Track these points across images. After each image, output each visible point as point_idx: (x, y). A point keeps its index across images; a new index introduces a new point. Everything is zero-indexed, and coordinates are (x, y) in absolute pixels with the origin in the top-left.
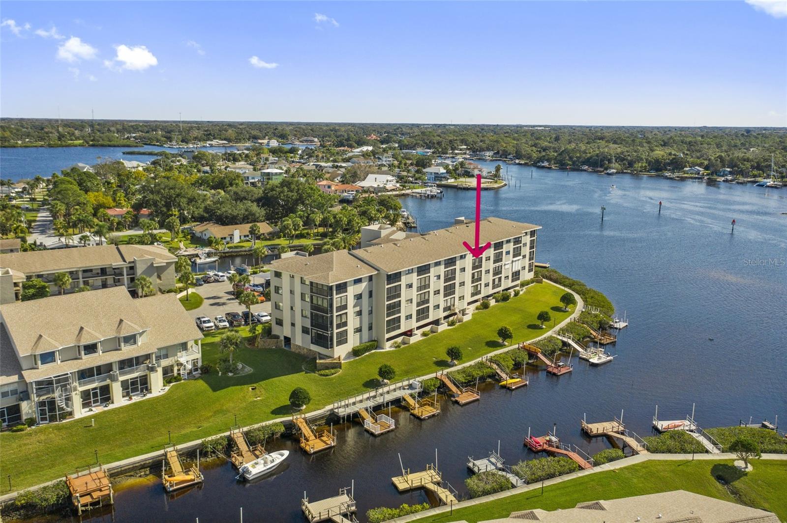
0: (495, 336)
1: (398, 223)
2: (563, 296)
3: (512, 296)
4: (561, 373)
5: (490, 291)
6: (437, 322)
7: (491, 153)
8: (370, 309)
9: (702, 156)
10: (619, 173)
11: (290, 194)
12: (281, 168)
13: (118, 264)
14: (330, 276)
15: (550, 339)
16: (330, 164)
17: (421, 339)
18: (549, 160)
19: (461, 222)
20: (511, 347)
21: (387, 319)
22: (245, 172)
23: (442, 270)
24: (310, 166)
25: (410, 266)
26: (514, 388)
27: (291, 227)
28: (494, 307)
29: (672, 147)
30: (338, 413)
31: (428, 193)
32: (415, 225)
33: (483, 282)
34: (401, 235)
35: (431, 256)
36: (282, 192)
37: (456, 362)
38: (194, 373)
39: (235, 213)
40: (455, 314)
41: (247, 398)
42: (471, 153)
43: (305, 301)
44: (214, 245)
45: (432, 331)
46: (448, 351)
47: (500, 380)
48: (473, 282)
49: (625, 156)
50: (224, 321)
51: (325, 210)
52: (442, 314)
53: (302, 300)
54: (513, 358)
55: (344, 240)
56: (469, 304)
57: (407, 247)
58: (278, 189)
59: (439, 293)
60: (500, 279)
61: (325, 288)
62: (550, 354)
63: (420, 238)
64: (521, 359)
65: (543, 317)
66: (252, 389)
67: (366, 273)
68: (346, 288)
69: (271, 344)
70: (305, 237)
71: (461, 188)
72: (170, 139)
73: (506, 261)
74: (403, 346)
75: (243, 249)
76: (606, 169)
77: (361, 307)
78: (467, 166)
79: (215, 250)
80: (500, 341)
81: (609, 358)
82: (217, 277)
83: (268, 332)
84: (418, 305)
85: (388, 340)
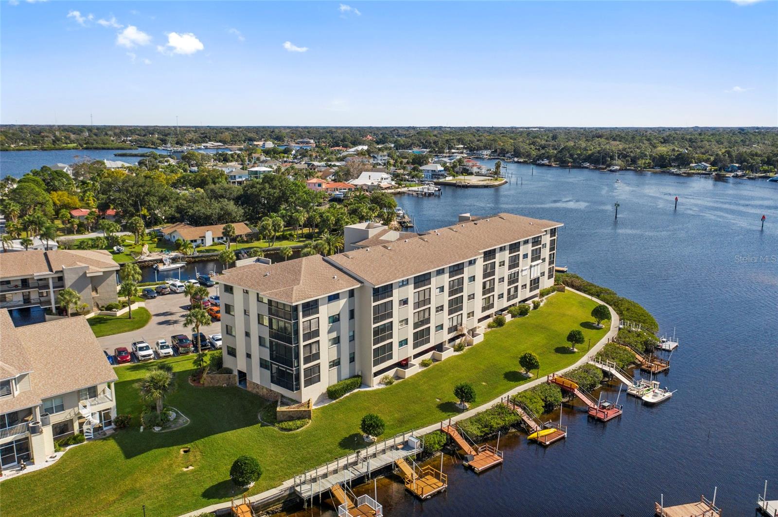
0: (515, 365)
1: (392, 223)
2: (595, 309)
3: (531, 309)
4: (609, 418)
5: (506, 304)
6: (439, 348)
7: (489, 152)
8: (351, 334)
9: (707, 152)
10: (622, 170)
11: (272, 191)
12: (271, 167)
13: (41, 274)
14: (294, 291)
15: (586, 369)
16: (323, 163)
17: (420, 370)
18: (548, 158)
19: (466, 219)
20: (537, 381)
21: (374, 347)
22: (232, 171)
23: (445, 280)
24: (302, 165)
25: (404, 276)
26: (548, 443)
27: (270, 228)
28: (511, 323)
29: (673, 143)
30: (301, 494)
31: (426, 190)
32: (412, 225)
33: (496, 293)
34: (392, 235)
35: (432, 262)
36: (264, 189)
37: (467, 405)
38: (105, 429)
39: (209, 212)
40: (463, 335)
41: (174, 467)
42: (468, 152)
43: (263, 325)
44: (182, 248)
45: (434, 359)
46: (457, 391)
47: (527, 430)
48: (484, 294)
49: (628, 153)
50: (168, 347)
51: (311, 208)
52: (445, 336)
53: (259, 323)
54: (543, 397)
55: (328, 241)
56: (480, 320)
57: (400, 250)
58: (258, 186)
59: (442, 310)
60: (516, 288)
61: (288, 309)
62: (589, 390)
63: (417, 239)
64: (553, 399)
65: (575, 338)
66: (185, 452)
67: (344, 286)
68: (317, 307)
69: (220, 380)
70: (287, 239)
71: (459, 186)
72: (164, 142)
73: (523, 266)
74: (396, 382)
75: (216, 253)
76: (609, 166)
77: (339, 332)
78: (465, 164)
79: (184, 254)
80: (523, 371)
81: (668, 394)
82: (174, 288)
83: (218, 363)
84: (416, 326)
85: (376, 374)
